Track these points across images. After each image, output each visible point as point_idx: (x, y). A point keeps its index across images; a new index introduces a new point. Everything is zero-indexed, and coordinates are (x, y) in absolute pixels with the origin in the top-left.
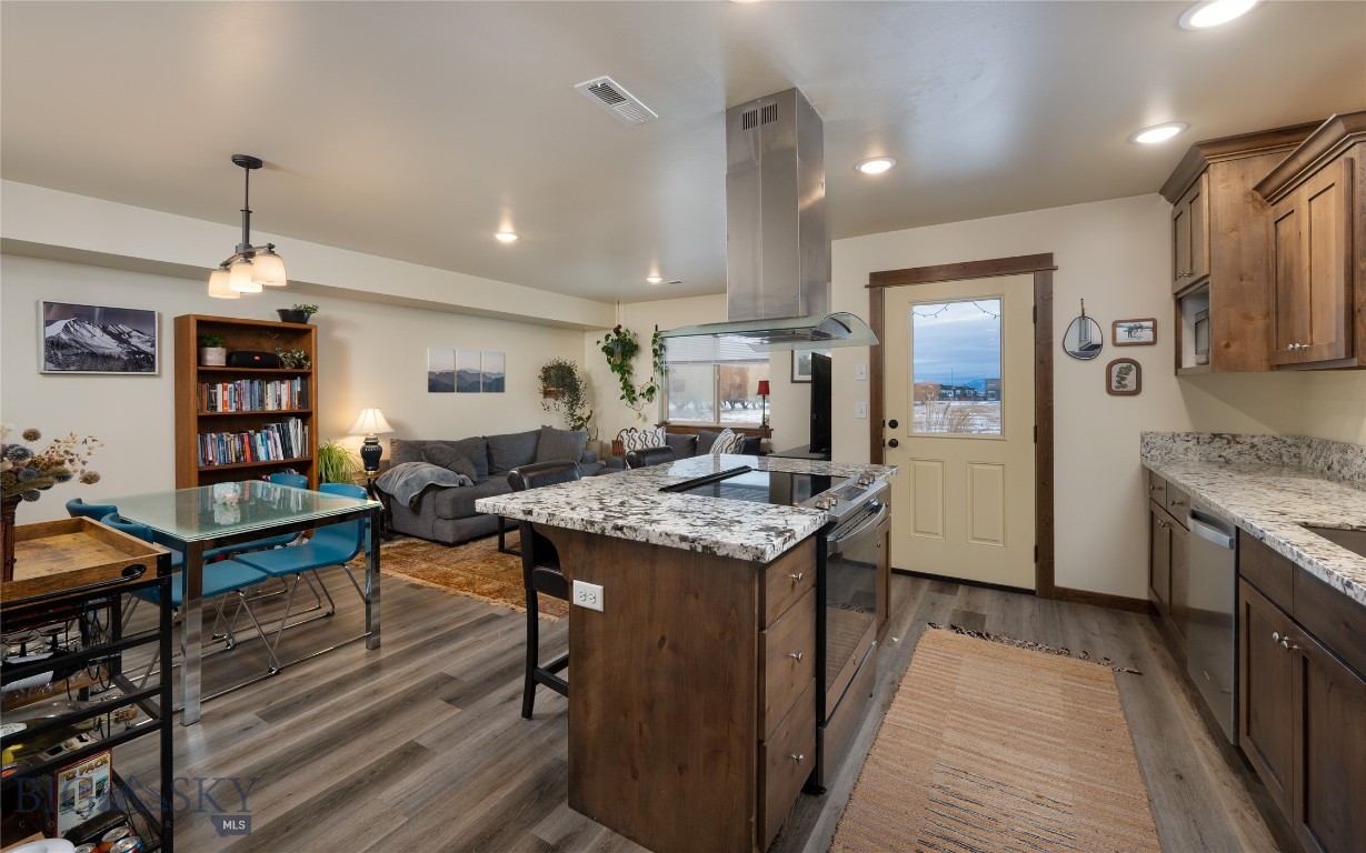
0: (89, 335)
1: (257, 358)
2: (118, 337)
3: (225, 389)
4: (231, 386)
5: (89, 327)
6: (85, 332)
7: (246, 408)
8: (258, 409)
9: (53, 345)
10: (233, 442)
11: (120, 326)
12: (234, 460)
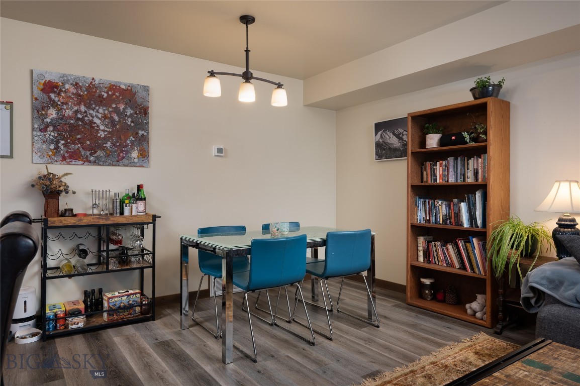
0: (388, 137)
1: (453, 138)
2: (398, 136)
3: (441, 165)
4: (444, 163)
5: (388, 133)
6: (387, 136)
7: (452, 180)
8: (460, 182)
9: (378, 145)
10: (442, 208)
11: (399, 129)
12: (441, 222)
